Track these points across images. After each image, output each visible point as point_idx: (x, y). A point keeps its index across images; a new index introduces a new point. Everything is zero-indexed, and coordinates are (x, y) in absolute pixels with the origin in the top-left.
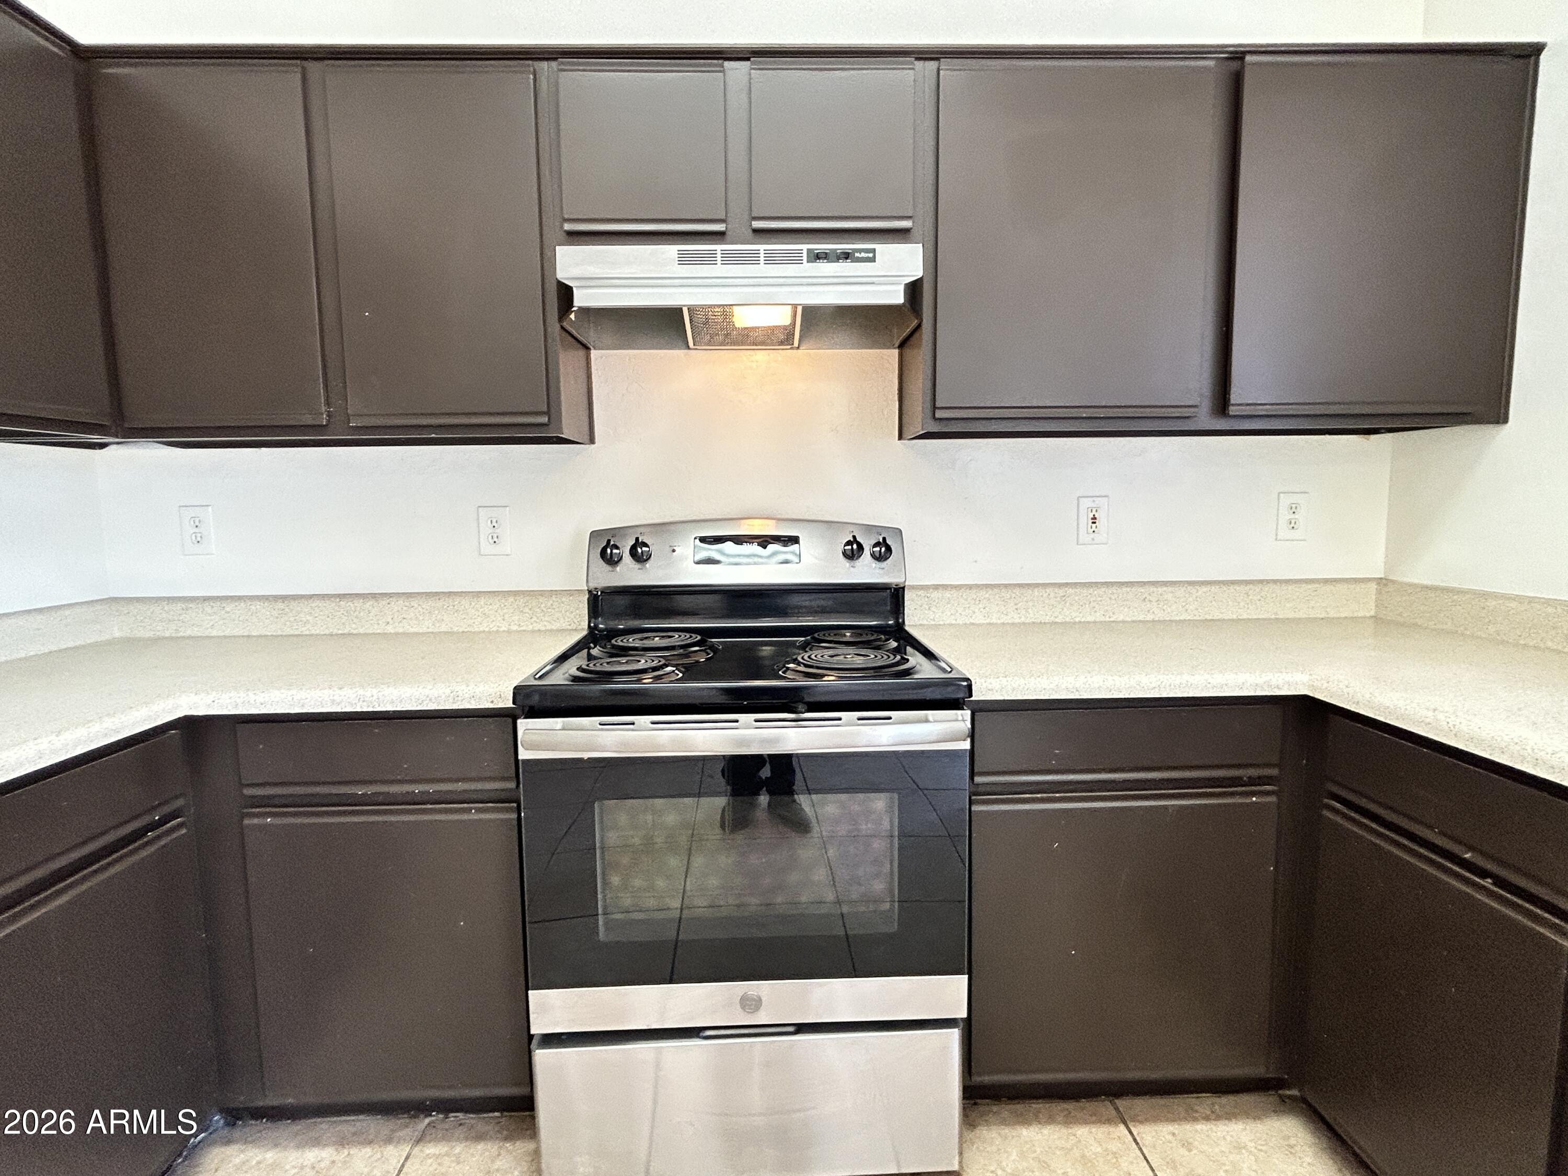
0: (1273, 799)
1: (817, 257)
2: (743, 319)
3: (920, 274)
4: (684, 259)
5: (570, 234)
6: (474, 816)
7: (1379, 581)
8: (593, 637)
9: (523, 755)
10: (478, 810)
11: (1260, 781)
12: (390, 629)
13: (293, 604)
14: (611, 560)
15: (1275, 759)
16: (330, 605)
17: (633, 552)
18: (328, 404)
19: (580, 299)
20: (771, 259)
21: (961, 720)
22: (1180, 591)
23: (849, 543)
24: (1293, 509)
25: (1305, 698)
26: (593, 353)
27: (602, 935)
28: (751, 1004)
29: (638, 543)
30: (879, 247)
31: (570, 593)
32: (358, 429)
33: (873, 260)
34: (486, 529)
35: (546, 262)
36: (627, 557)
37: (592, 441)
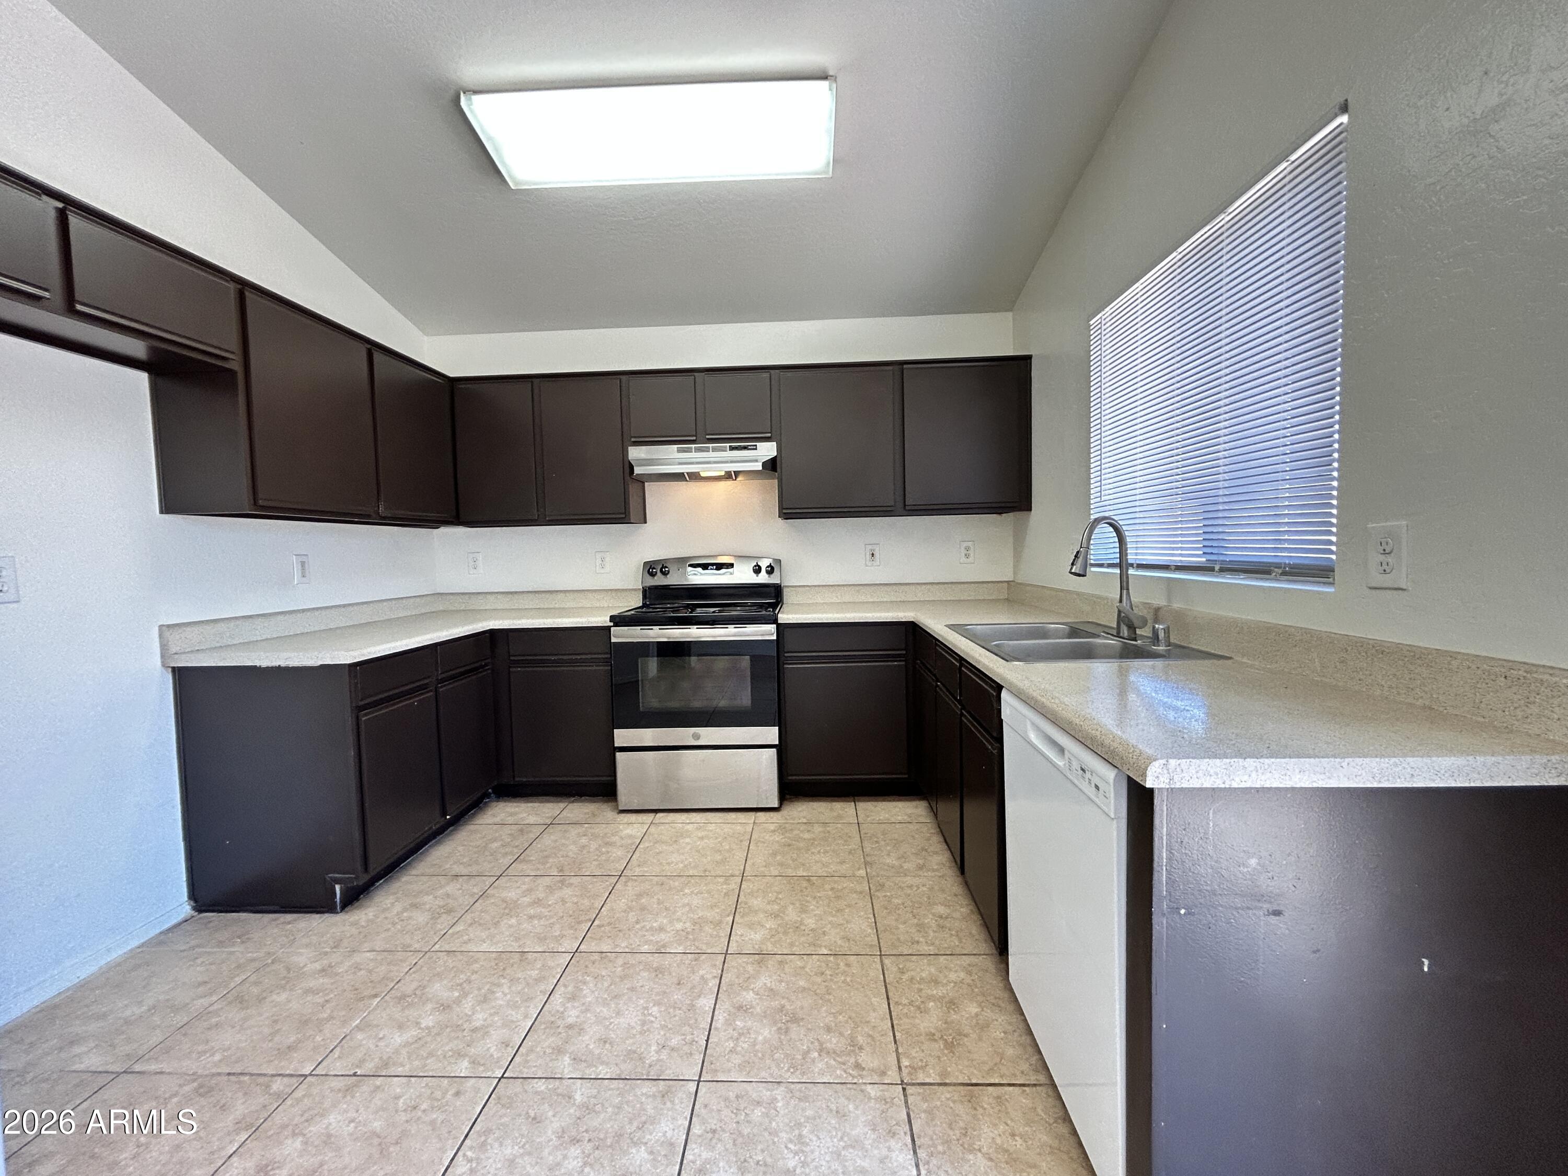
0: (903, 663)
1: (732, 448)
2: (703, 474)
3: (775, 454)
4: (679, 451)
5: (634, 442)
6: (595, 668)
7: (1008, 582)
8: (644, 605)
9: (613, 640)
10: (597, 666)
11: (899, 655)
12: (557, 606)
13: (516, 596)
14: (653, 575)
15: (903, 646)
16: (531, 596)
17: (661, 571)
18: (538, 511)
19: (638, 470)
20: (714, 450)
21: (772, 628)
22: (913, 587)
23: (755, 566)
24: (967, 549)
25: (912, 622)
26: (646, 484)
27: (641, 709)
28: (697, 737)
29: (663, 567)
30: (757, 444)
31: (635, 590)
32: (549, 521)
33: (756, 449)
34: (599, 562)
35: (625, 453)
36: (659, 574)
37: (645, 522)
